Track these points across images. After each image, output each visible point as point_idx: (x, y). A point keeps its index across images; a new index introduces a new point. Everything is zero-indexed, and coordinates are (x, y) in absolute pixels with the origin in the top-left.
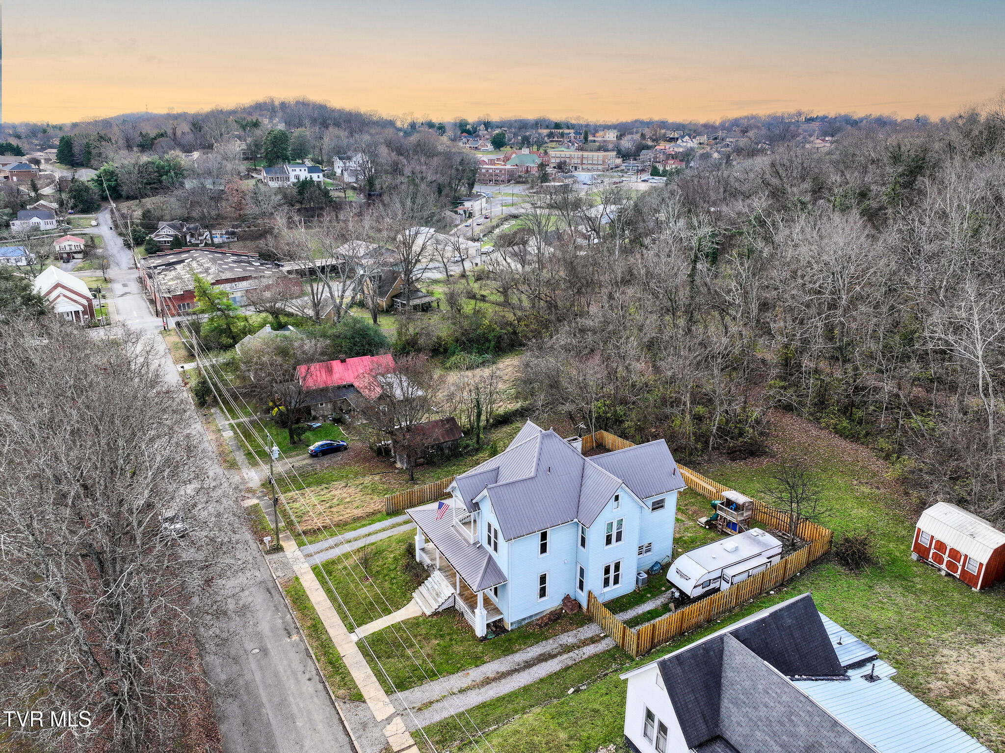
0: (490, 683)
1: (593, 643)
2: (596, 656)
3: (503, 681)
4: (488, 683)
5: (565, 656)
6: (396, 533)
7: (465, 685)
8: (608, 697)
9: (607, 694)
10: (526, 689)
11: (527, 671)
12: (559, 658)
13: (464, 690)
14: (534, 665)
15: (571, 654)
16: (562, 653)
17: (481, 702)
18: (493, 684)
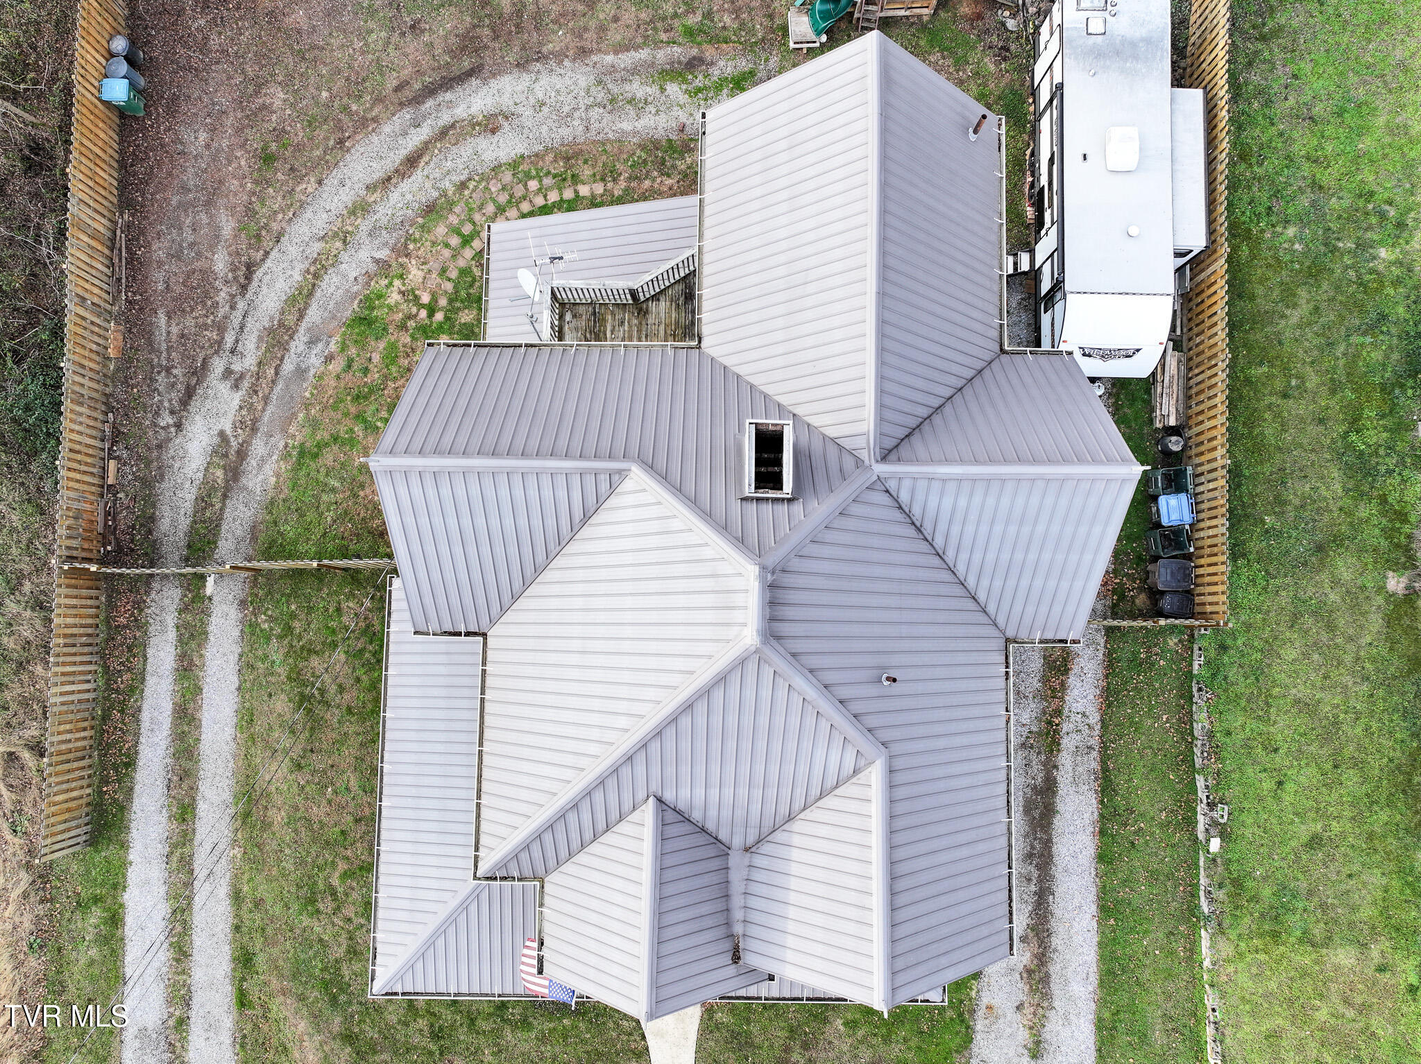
0: (1048, 975)
1: (1066, 671)
2: (1110, 696)
3: (1056, 941)
4: (1046, 980)
5: (1065, 759)
6: (223, 869)
7: (1023, 1036)
8: (1290, 787)
9: (1280, 783)
10: (1108, 908)
11: (1058, 871)
12: (1064, 778)
13: (1038, 1043)
14: (1048, 843)
15: (1068, 743)
16: (1048, 760)
17: (1092, 1027)
18: (1054, 969)
